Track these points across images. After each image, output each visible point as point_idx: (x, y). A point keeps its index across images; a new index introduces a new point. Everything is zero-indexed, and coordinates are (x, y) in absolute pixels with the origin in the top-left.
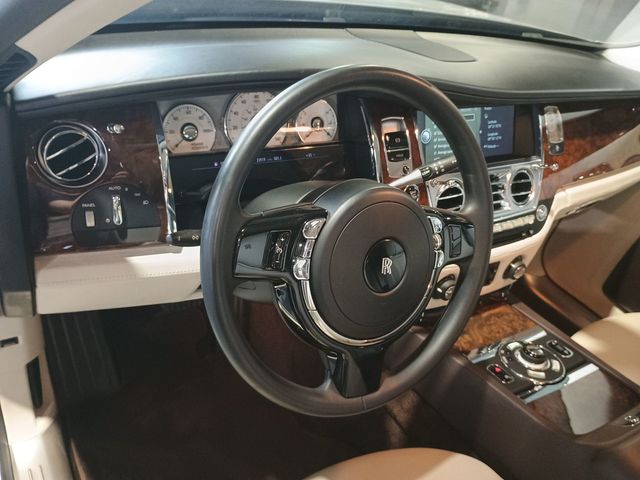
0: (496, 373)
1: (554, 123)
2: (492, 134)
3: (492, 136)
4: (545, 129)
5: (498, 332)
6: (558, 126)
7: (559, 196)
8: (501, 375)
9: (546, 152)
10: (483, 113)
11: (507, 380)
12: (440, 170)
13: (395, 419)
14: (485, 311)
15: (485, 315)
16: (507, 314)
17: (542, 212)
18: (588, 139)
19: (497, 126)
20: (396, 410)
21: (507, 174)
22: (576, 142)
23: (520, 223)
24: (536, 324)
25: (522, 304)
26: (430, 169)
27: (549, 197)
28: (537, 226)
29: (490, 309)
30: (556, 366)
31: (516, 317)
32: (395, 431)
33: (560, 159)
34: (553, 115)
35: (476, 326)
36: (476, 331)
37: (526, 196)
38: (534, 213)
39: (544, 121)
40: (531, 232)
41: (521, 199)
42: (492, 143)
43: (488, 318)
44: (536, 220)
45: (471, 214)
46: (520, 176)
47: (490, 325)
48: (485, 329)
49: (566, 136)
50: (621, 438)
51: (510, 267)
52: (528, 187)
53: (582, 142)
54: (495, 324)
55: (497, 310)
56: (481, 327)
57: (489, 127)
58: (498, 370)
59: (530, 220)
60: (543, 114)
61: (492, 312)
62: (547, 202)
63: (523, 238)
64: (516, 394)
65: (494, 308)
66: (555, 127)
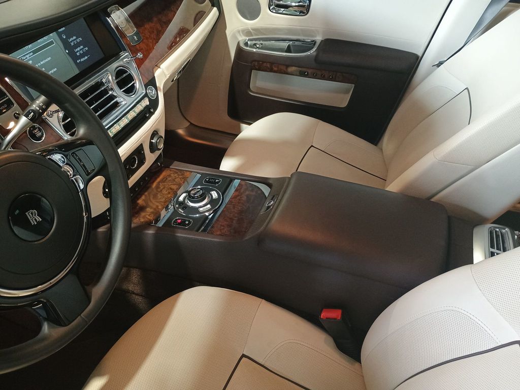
0: (179, 224)
1: (122, 18)
2: (78, 49)
3: (79, 50)
4: (117, 27)
5: (169, 193)
6: (127, 20)
7: (157, 73)
8: (183, 223)
9: (129, 45)
10: (60, 35)
11: (188, 224)
12: (41, 108)
13: (134, 293)
14: (154, 182)
15: (154, 185)
16: (170, 176)
17: (151, 92)
18: (155, 19)
19: (78, 40)
20: (131, 287)
21: (108, 77)
22: (147, 26)
23: (139, 108)
24: (192, 172)
25: (176, 163)
26: (33, 111)
27: (150, 78)
28: (154, 104)
29: (156, 179)
30: (215, 195)
31: (176, 175)
32: (139, 300)
33: (143, 46)
34: (118, 13)
35: (152, 197)
36: (153, 201)
37: (133, 87)
38: (146, 95)
39: (113, 21)
40: (152, 110)
41: (130, 91)
42: (82, 56)
43: (157, 187)
44: (150, 100)
45: (85, 134)
46: (120, 73)
47: (161, 191)
48: (159, 196)
49: (137, 25)
50: (267, 221)
51: (151, 143)
52: (130, 78)
53: (151, 25)
54: (164, 188)
55: (161, 177)
56: (155, 196)
57: (72, 44)
58: (179, 221)
59: (146, 102)
60: (109, 16)
61: (158, 180)
62: (152, 83)
63: (149, 118)
64: (198, 230)
65: (159, 176)
66: (124, 22)
